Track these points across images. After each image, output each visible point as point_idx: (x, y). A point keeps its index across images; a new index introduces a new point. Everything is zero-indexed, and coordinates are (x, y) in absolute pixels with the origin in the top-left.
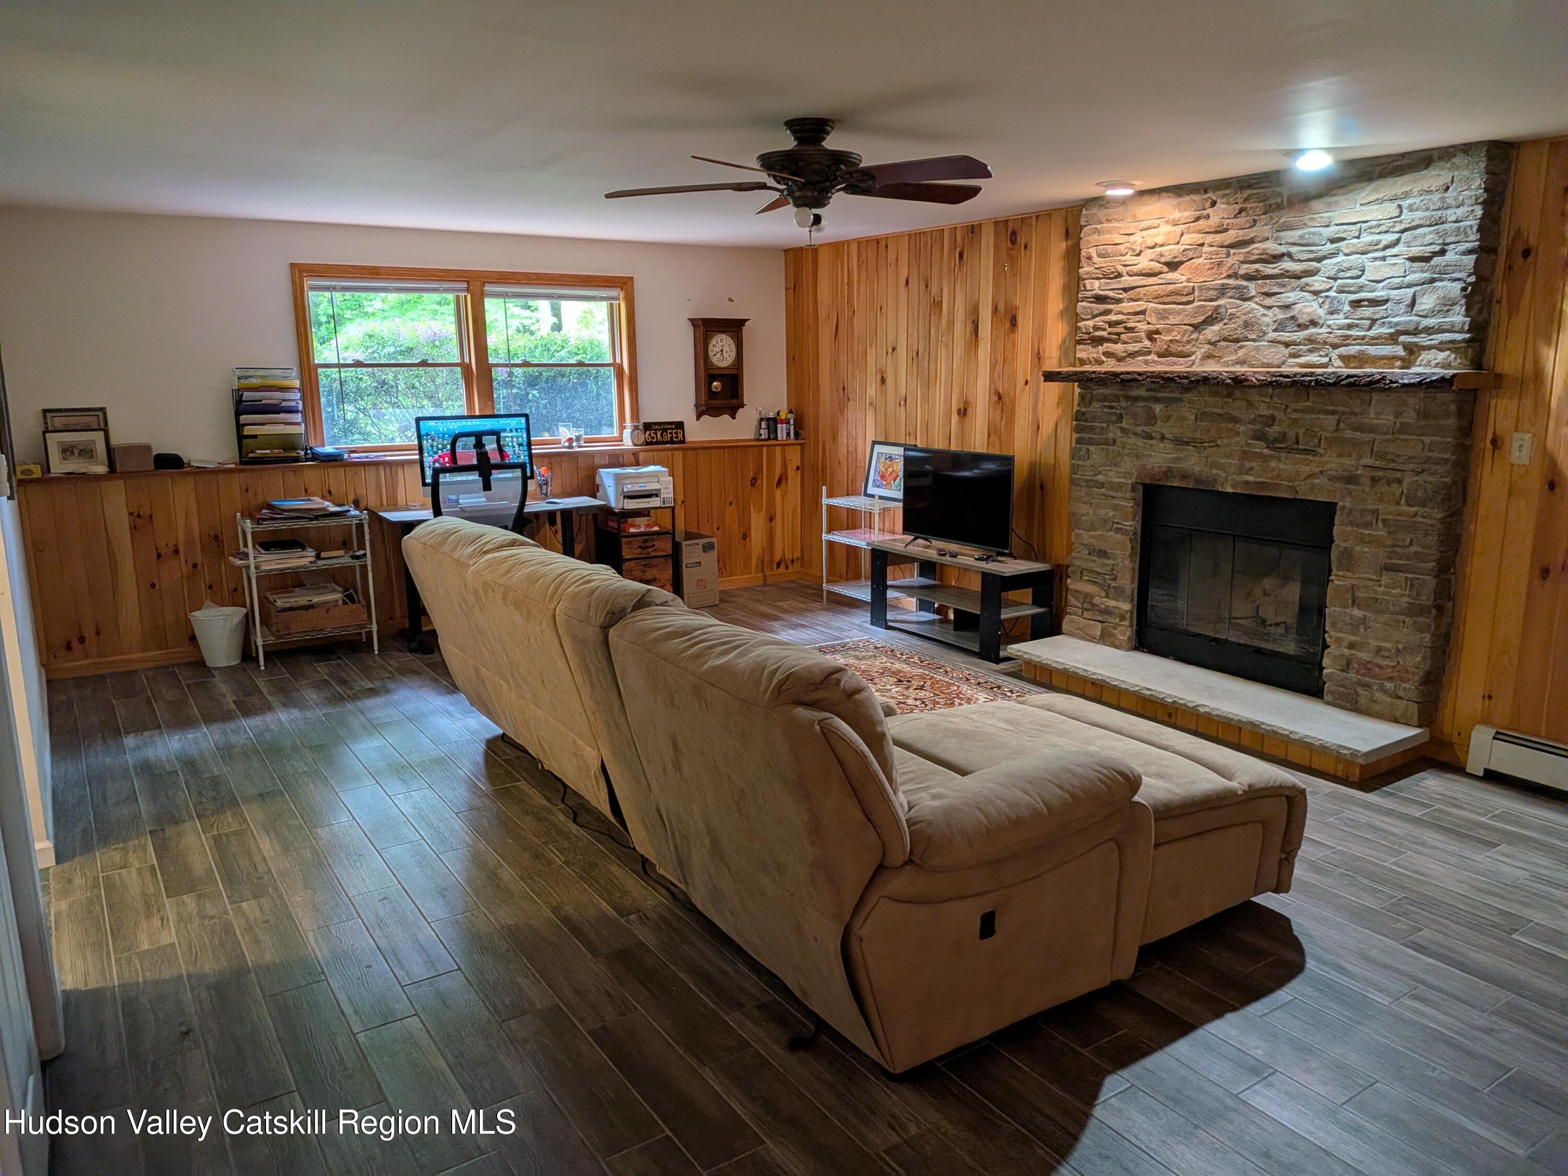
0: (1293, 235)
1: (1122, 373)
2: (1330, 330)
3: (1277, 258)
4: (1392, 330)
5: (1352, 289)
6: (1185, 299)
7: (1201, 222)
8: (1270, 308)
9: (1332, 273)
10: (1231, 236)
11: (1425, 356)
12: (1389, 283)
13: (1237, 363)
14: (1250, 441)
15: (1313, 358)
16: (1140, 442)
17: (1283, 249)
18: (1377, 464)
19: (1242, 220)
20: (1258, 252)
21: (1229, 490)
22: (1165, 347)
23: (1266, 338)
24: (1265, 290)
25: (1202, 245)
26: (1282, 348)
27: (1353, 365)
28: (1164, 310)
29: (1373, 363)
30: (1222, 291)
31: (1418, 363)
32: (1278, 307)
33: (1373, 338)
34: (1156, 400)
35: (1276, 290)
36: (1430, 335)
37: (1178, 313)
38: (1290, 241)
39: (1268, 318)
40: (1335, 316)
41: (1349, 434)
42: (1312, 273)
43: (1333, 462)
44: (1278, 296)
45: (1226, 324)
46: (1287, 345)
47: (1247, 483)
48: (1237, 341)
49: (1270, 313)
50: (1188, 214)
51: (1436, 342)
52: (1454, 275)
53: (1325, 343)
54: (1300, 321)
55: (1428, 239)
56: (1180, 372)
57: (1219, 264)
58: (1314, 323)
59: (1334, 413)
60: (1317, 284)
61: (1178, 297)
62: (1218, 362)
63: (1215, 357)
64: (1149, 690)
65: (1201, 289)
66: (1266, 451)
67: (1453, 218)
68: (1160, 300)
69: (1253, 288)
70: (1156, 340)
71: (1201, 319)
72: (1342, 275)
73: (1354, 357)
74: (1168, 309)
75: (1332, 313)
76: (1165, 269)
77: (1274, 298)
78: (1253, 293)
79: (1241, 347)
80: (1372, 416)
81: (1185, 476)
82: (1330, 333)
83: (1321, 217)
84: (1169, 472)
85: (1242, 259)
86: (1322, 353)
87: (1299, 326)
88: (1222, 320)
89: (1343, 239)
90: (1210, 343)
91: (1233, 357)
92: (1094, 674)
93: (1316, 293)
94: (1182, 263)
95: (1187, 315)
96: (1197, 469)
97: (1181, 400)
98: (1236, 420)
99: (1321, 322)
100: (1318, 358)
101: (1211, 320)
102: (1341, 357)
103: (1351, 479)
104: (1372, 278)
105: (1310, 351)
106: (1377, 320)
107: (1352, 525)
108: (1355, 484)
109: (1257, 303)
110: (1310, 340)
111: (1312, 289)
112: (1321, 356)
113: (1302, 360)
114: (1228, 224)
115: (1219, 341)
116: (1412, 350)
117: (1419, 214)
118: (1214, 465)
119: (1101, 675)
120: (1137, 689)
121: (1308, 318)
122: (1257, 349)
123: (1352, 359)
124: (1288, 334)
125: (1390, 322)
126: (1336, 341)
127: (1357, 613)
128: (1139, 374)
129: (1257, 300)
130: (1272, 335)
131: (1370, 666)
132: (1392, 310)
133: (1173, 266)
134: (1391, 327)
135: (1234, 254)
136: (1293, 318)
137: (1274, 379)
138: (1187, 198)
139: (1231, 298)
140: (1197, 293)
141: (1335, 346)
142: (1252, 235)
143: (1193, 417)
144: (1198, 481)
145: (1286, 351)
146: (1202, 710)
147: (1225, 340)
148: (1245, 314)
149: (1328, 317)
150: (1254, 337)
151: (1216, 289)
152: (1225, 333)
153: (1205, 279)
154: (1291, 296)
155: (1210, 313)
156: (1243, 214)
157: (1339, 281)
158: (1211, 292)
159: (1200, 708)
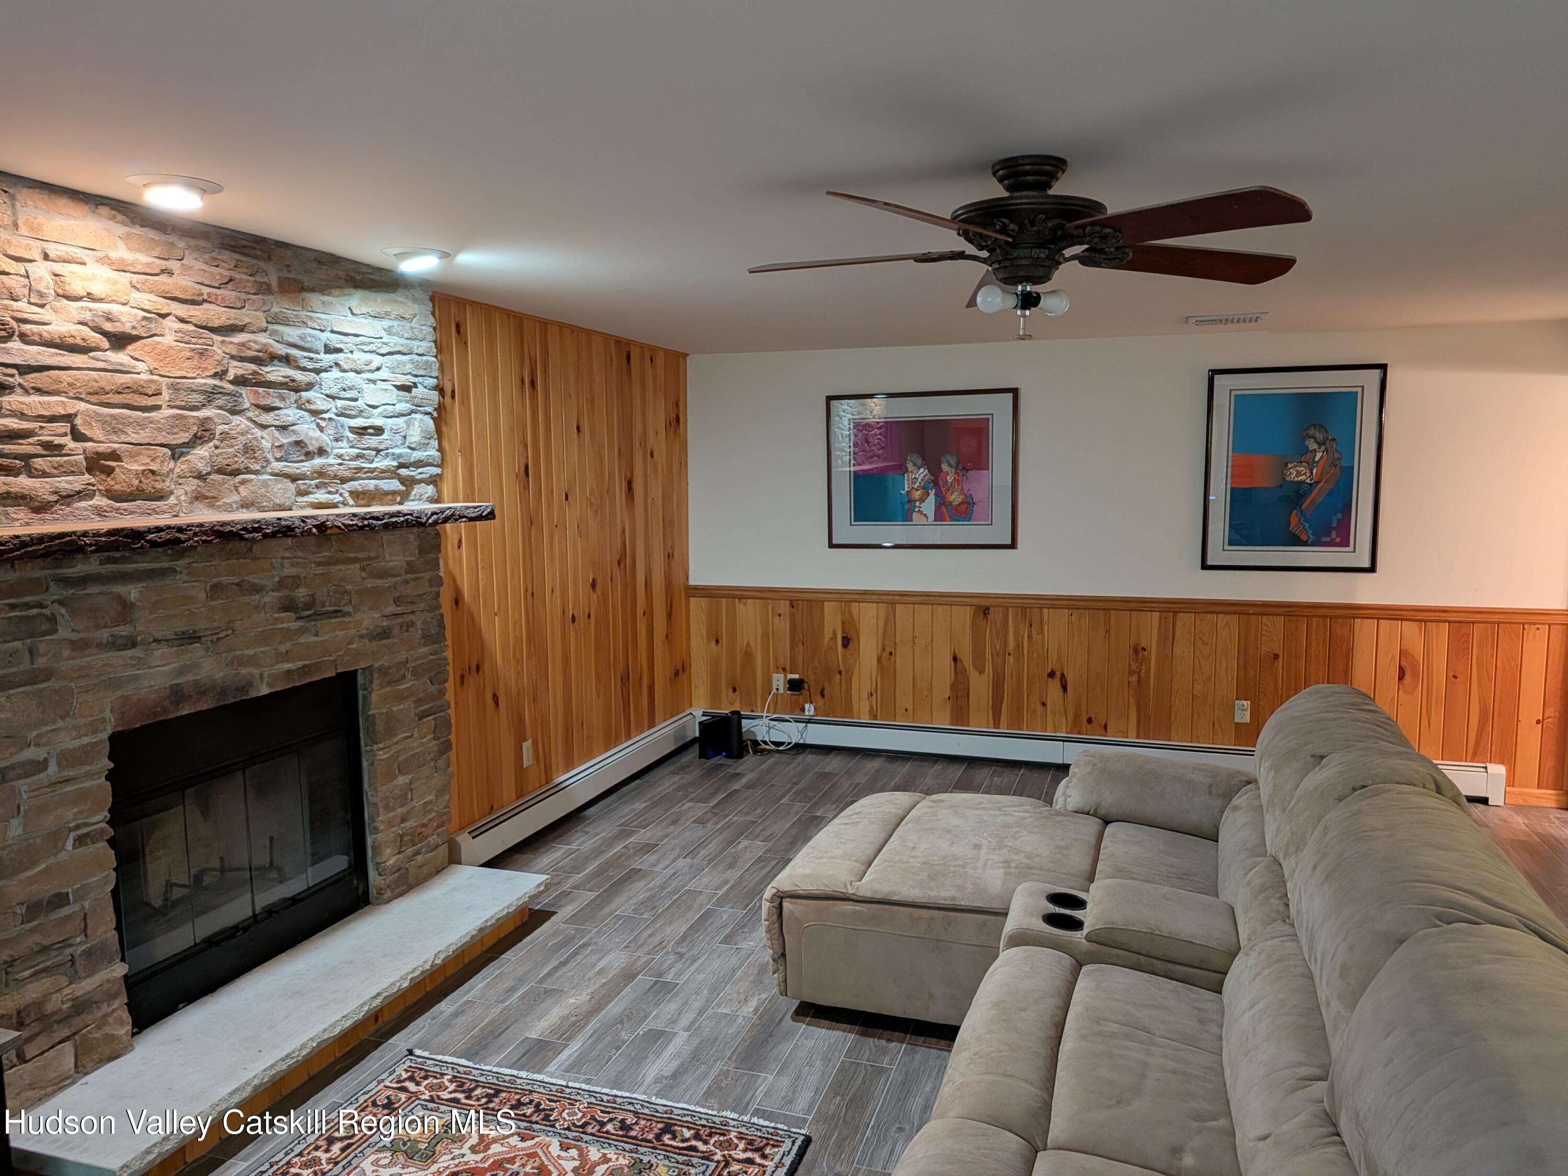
0: (292, 334)
1: (150, 531)
2: (340, 461)
3: (273, 358)
4: (395, 464)
5: (353, 413)
6: (150, 402)
7: (163, 278)
8: (264, 427)
9: (334, 391)
10: (217, 314)
11: (417, 490)
12: (385, 410)
13: (242, 506)
14: (276, 615)
15: (321, 496)
16: (116, 658)
17: (282, 350)
18: (399, 610)
19: (227, 293)
20: (257, 347)
21: (265, 691)
22: (136, 482)
23: (269, 470)
24: (263, 402)
25: (163, 316)
26: (288, 483)
27: (362, 502)
28: (113, 416)
29: (380, 499)
30: (210, 395)
31: (412, 498)
32: (276, 426)
33: (383, 471)
34: (124, 578)
35: (278, 404)
36: (418, 468)
37: (141, 425)
38: (291, 340)
39: (266, 440)
40: (340, 443)
41: (371, 583)
42: (310, 386)
43: (368, 618)
44: (277, 412)
45: (217, 447)
46: (294, 479)
47: (289, 672)
48: (235, 473)
49: (265, 433)
50: (142, 259)
51: (427, 476)
52: (426, 408)
53: (335, 476)
54: (311, 448)
55: (408, 368)
56: (246, 522)
57: (201, 354)
58: (322, 452)
59: (355, 560)
60: (318, 402)
61: (136, 396)
62: (211, 506)
63: (207, 498)
64: (378, 994)
65: (174, 388)
66: (294, 625)
67: (420, 351)
68: (103, 398)
69: (247, 396)
70: (109, 471)
71: (184, 437)
72: (343, 394)
73: (364, 493)
74: (122, 417)
75: (337, 440)
76: (105, 344)
77: (272, 414)
78: (247, 405)
79: (243, 482)
80: (388, 558)
81: (201, 690)
82: (340, 464)
83: (321, 319)
84: (177, 694)
85: (234, 352)
86: (330, 489)
87: (308, 454)
88: (210, 440)
89: (339, 351)
90: (200, 476)
91: (236, 498)
92: (303, 1047)
93: (315, 413)
94: (137, 338)
95: (159, 430)
96: (219, 675)
97: (173, 571)
98: (257, 589)
99: (329, 450)
100: (327, 495)
101: (197, 440)
102: (355, 494)
103: (384, 634)
104: (368, 403)
105: (317, 487)
106: (382, 450)
107: (389, 683)
108: (388, 638)
109: (250, 419)
110: (320, 473)
111: (313, 407)
112: (330, 493)
113: (311, 498)
114: (209, 294)
115: (209, 474)
116: (409, 483)
117: (395, 339)
118: (242, 662)
119: (312, 1039)
120: (366, 1008)
121: (317, 446)
122: (265, 484)
123: (361, 496)
124: (296, 465)
125: (393, 454)
126: (348, 474)
127: (402, 780)
128: (180, 529)
129: (250, 414)
130: (278, 466)
131: (419, 831)
132: (391, 440)
133: (120, 341)
134: (394, 459)
135: (223, 342)
136: (298, 443)
137: (366, 522)
138: (137, 230)
139: (220, 408)
140: (166, 395)
141: (344, 481)
142: (247, 320)
143: (202, 595)
144: (223, 692)
145: (292, 487)
146: (438, 961)
147: (220, 471)
148: (242, 434)
149: (334, 443)
150: (258, 468)
151: (204, 392)
152: (221, 461)
153: (184, 373)
154: (290, 414)
155: (195, 428)
156: (230, 286)
157: (340, 403)
158: (195, 395)
159: (436, 962)
